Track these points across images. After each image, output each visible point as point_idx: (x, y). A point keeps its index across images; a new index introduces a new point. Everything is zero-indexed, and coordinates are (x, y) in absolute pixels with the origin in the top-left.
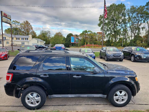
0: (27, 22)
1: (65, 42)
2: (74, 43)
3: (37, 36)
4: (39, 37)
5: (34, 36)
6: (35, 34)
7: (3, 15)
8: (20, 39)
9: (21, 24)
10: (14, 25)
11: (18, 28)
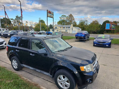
0: (71, 15)
1: (100, 29)
2: (110, 30)
3: (77, 25)
4: (78, 26)
5: (75, 25)
6: (76, 24)
7: (48, 12)
8: (65, 28)
9: (67, 17)
10: (63, 18)
11: (65, 20)
